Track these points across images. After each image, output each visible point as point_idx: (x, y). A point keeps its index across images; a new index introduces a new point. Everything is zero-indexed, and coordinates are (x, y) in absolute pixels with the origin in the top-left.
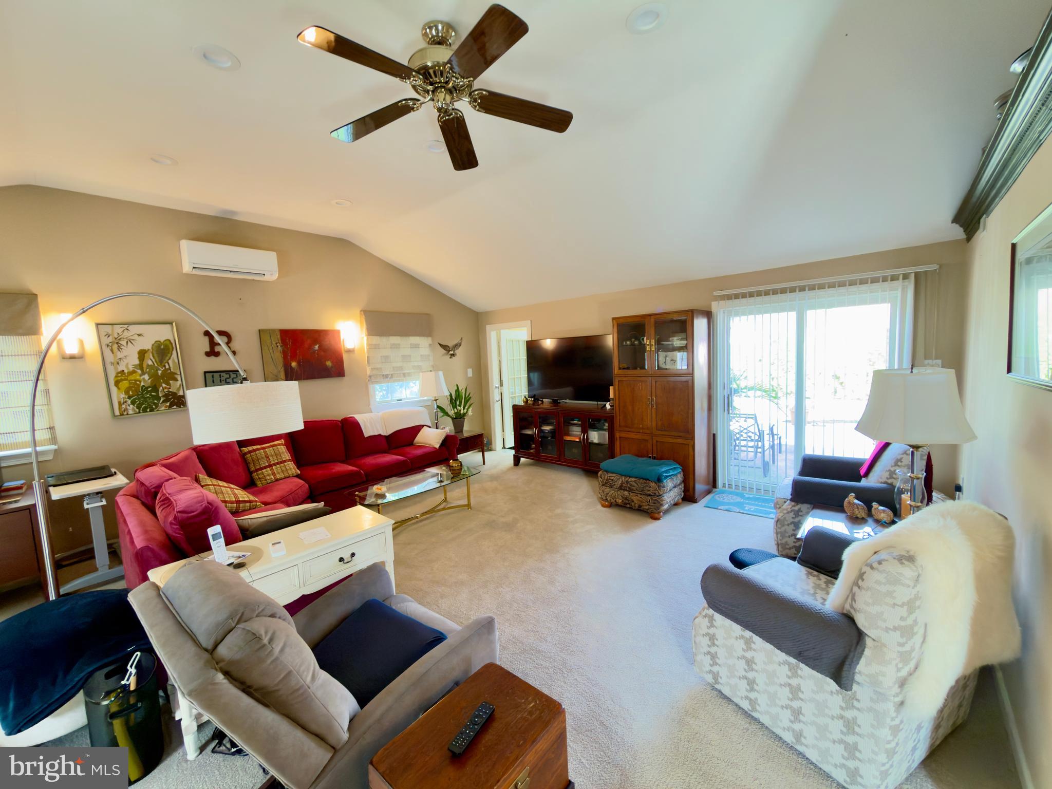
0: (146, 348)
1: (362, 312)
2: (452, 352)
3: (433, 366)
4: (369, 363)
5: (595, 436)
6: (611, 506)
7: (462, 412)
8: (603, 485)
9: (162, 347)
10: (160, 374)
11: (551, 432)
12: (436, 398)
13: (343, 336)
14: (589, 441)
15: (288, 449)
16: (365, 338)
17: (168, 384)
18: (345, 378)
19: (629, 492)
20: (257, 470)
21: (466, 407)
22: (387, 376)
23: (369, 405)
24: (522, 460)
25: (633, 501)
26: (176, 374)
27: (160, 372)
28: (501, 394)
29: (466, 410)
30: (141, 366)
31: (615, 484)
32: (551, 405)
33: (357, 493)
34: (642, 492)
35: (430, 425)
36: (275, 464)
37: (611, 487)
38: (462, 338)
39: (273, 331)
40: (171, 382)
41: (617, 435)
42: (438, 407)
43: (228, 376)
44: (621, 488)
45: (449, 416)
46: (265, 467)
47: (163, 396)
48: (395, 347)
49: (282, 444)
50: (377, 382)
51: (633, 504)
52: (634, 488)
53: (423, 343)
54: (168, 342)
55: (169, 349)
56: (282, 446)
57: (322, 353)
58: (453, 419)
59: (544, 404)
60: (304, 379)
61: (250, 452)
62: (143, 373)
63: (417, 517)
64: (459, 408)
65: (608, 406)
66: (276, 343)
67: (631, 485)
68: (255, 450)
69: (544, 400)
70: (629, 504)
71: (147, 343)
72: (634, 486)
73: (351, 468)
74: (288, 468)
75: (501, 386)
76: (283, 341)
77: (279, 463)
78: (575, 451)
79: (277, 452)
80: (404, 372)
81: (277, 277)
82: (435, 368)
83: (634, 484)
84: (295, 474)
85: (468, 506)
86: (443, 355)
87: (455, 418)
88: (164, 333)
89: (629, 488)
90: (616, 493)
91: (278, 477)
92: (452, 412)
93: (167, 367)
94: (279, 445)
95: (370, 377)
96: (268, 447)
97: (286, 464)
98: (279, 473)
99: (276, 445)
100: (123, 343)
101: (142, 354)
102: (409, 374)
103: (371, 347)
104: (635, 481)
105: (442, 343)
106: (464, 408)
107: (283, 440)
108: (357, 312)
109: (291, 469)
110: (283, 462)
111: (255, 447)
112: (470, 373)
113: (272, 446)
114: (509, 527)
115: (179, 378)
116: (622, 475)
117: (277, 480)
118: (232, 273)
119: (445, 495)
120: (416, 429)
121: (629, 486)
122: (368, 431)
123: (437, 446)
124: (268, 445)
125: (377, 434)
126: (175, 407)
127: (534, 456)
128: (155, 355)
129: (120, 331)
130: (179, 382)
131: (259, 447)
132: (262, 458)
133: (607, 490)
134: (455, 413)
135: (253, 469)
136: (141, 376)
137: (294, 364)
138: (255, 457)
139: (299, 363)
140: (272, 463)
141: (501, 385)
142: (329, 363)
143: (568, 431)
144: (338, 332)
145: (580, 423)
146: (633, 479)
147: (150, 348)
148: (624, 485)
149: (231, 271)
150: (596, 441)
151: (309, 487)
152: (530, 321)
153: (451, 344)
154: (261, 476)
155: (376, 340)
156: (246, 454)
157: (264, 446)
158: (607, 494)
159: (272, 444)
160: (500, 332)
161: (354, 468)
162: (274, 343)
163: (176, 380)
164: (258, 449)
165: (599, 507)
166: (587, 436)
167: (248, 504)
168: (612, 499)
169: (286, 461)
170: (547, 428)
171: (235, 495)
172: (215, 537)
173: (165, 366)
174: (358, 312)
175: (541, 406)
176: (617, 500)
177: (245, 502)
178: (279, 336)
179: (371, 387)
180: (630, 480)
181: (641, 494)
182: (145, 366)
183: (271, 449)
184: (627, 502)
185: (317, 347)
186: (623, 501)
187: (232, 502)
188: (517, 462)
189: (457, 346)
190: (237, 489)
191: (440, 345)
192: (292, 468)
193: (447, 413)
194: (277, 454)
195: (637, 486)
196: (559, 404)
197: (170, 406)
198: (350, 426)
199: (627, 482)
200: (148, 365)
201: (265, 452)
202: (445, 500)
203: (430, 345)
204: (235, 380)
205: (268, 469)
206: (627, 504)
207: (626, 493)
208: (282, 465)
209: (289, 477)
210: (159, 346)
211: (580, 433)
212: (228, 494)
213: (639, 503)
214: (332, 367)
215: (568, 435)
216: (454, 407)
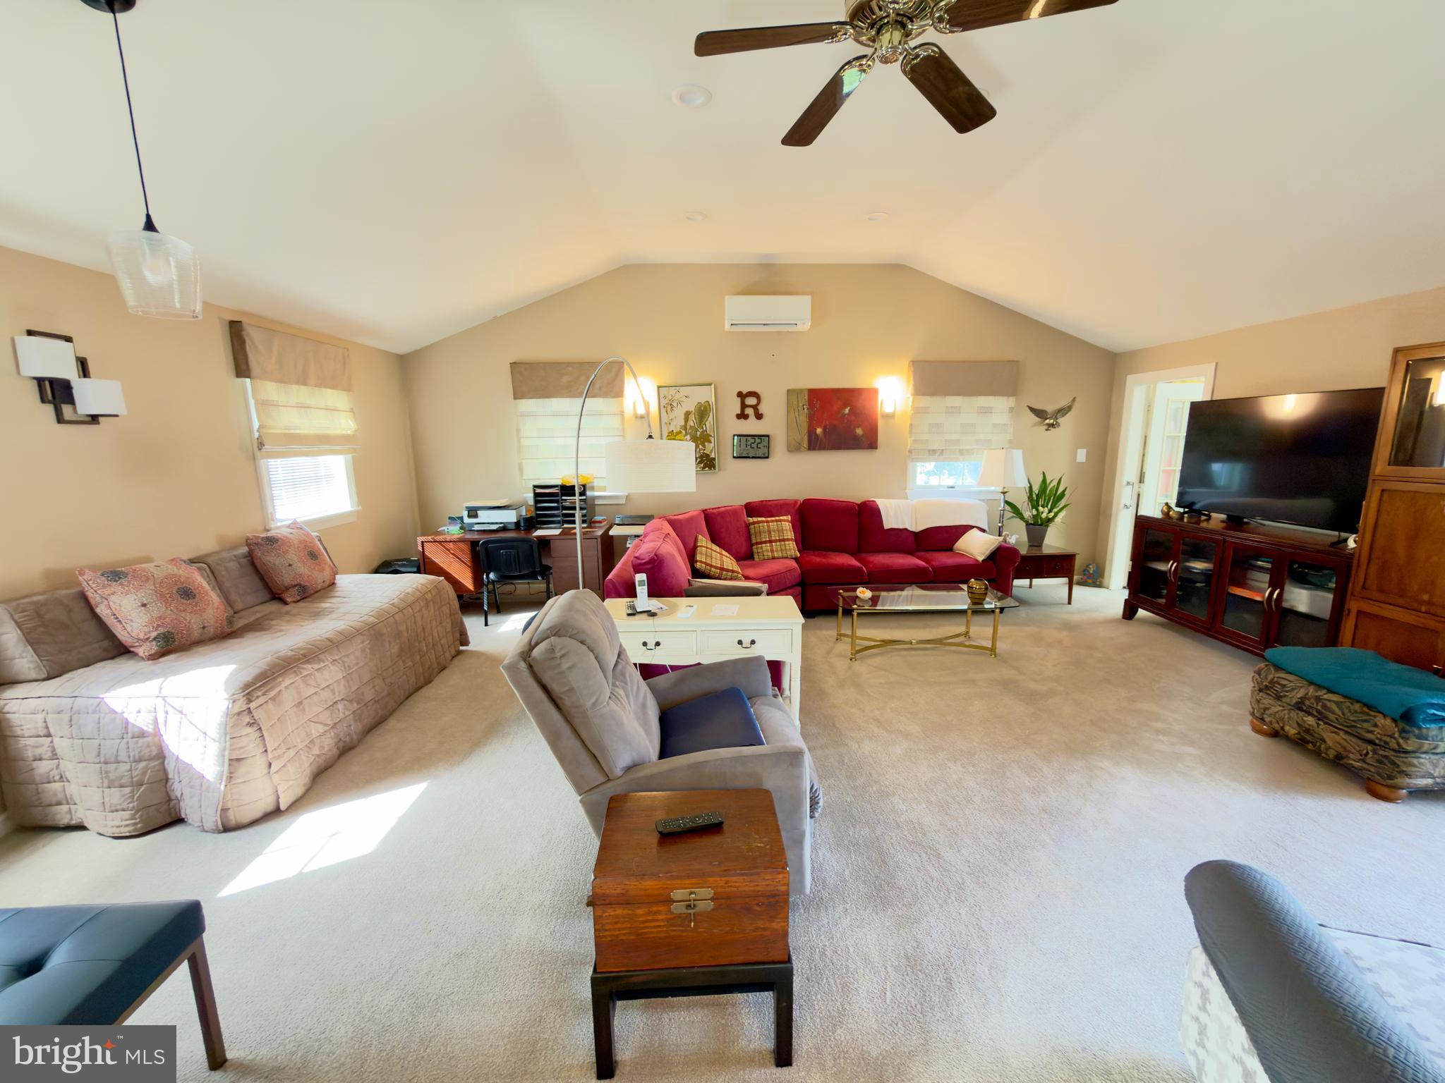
0: (691, 410)
1: (911, 363)
2: (1052, 421)
3: (1010, 442)
4: (911, 432)
5: (1301, 599)
6: (1275, 734)
7: (1044, 516)
8: (1261, 690)
9: (702, 408)
10: (698, 436)
11: (1206, 575)
12: (1005, 490)
13: (881, 396)
14: (1285, 605)
15: (793, 527)
16: (911, 399)
17: (704, 446)
18: (877, 450)
19: (1319, 719)
20: (757, 543)
21: (1055, 510)
22: (934, 451)
23: (905, 489)
24: (1141, 613)
25: (1324, 741)
26: (711, 436)
27: (698, 433)
28: (1139, 495)
29: (1052, 515)
30: (685, 427)
31: (1285, 696)
32: (1224, 525)
33: (841, 591)
34: (1350, 729)
35: (986, 528)
36: (776, 541)
37: (1278, 698)
38: (1075, 398)
39: (801, 390)
40: (706, 444)
41: (1353, 605)
42: (1007, 502)
43: (753, 441)
44: (1299, 706)
45: (1022, 518)
46: (765, 542)
47: (699, 457)
48: (952, 411)
49: (788, 521)
50: (918, 460)
51: (1323, 746)
52: (1332, 717)
53: (1000, 406)
54: (706, 404)
55: (707, 410)
56: (787, 523)
57: (853, 418)
58: (1028, 524)
59: (1211, 522)
60: (828, 449)
61: (754, 523)
62: (686, 435)
63: (911, 643)
64: (1041, 509)
65: (1351, 544)
66: (803, 405)
67: (1324, 706)
68: (759, 522)
69: (1212, 514)
70: (1314, 744)
71: (691, 406)
72: (1333, 712)
73: (853, 562)
74: (788, 548)
75: (1140, 482)
76: (811, 404)
77: (780, 541)
78: (1250, 618)
79: (780, 528)
80: (961, 448)
81: (809, 327)
82: (1014, 444)
83: (1334, 707)
84: (794, 556)
85: (992, 650)
86: (1035, 425)
87: (1031, 524)
88: (706, 395)
89: (1318, 711)
90: (1286, 712)
91: (776, 555)
92: (1028, 514)
93: (705, 429)
94: (784, 520)
95: (910, 451)
96: (773, 521)
97: (787, 543)
98: (777, 551)
99: (781, 521)
100: (675, 404)
101: (687, 414)
102: (969, 452)
103: (918, 411)
104: (1337, 703)
105: (1033, 407)
106: (1050, 511)
107: (789, 516)
108: (905, 363)
109: (790, 549)
110: (784, 540)
111: (760, 519)
112: (1082, 456)
113: (777, 521)
114: (1031, 697)
115: (713, 441)
116: (1311, 683)
117: (774, 558)
118: (766, 326)
119: (968, 627)
120: (961, 530)
121: (1319, 708)
122: (889, 523)
123: (980, 559)
124: (773, 519)
125: (901, 527)
126: (707, 469)
127: (1161, 610)
128: (697, 416)
129: (673, 393)
130: (713, 444)
131: (763, 519)
132: (764, 532)
133: (1267, 701)
134: (1034, 516)
135: (754, 541)
136: (684, 436)
137: (819, 431)
138: (757, 529)
139: (825, 429)
140: (773, 538)
141: (1141, 480)
142: (859, 431)
143: (1245, 577)
144: (875, 391)
145: (1269, 566)
146: (1335, 698)
147: (693, 410)
148: (1307, 703)
149: (764, 324)
150: (1302, 608)
151: (802, 572)
152: (1214, 364)
153: (1050, 408)
154: (760, 550)
155: (926, 401)
156: (750, 524)
157: (769, 519)
158: (1266, 709)
159: (777, 518)
160: (1155, 387)
161: (858, 564)
162: (801, 405)
163: (711, 442)
164: (762, 522)
165: (1247, 729)
166: (1280, 595)
167: (730, 574)
168: (1274, 721)
169: (788, 540)
170: (1199, 566)
171: (722, 562)
172: (641, 583)
173: (703, 428)
174: (907, 363)
175: (1204, 525)
176: (1287, 728)
177: (728, 570)
178: (806, 398)
179: (910, 465)
180: (1325, 696)
181: (1347, 732)
182: (688, 427)
183: (775, 523)
184: (1309, 738)
185: (847, 410)
186: (1299, 733)
187: (716, 568)
188: (1129, 612)
189: (1064, 411)
190: (726, 557)
191: (1032, 409)
192: (792, 548)
193: (1021, 514)
194: (780, 531)
195: (1340, 713)
196: (1245, 526)
197: (704, 468)
198: (867, 513)
199: (1318, 699)
200: (691, 426)
201: (768, 526)
202: (966, 634)
203: (1011, 409)
204: (759, 446)
205: (768, 544)
206: (1308, 742)
207: (1310, 720)
208: (783, 543)
209: (787, 558)
210: (700, 407)
211: (1267, 585)
212: (716, 559)
213: (1340, 750)
214: (863, 436)
215: (1242, 585)
216: (1035, 506)
